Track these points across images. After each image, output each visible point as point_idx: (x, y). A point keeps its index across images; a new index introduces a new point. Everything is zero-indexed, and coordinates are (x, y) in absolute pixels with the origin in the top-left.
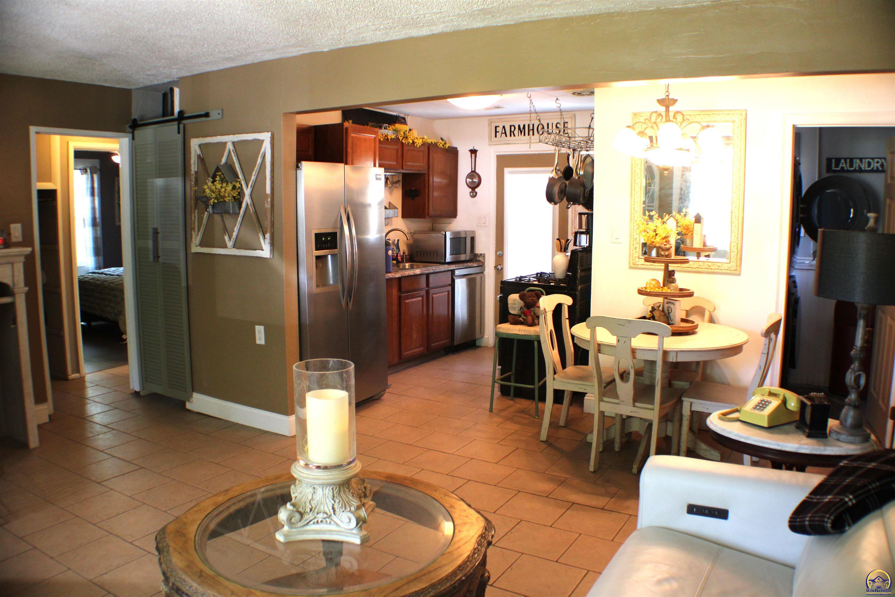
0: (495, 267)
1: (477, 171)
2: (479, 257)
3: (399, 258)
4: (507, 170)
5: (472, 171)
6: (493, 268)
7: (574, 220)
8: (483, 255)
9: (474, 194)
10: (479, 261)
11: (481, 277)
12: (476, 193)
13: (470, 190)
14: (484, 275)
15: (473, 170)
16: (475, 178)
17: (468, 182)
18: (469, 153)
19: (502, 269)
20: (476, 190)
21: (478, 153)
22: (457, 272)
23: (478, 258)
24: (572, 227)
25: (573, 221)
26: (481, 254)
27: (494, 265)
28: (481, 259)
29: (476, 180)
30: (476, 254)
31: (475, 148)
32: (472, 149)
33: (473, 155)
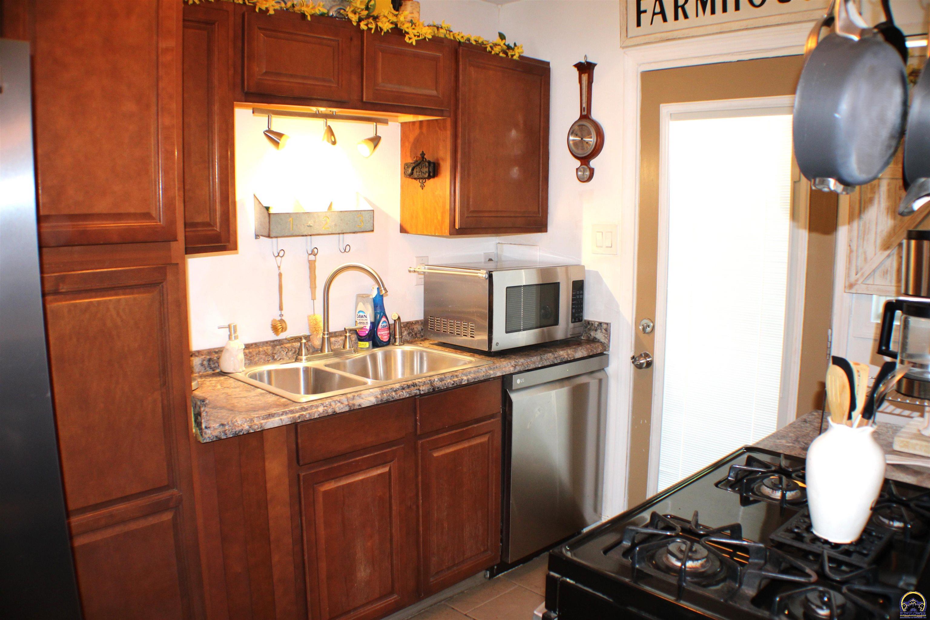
0: (633, 358)
1: (595, 115)
2: (596, 330)
3: (383, 335)
4: (666, 109)
5: (582, 117)
6: (630, 361)
7: (854, 248)
8: (604, 326)
9: (588, 173)
10: (594, 340)
11: (600, 381)
12: (592, 171)
13: (578, 163)
14: (607, 377)
15: (585, 113)
16: (589, 135)
17: (571, 143)
18: (575, 72)
19: (649, 364)
20: (593, 163)
21: (596, 70)
22: (518, 381)
23: (593, 334)
24: (848, 269)
25: (851, 251)
26: (600, 324)
27: (632, 354)
28: (599, 335)
29: (592, 140)
30: (588, 323)
31: (589, 60)
32: (583, 61)
33: (585, 77)
